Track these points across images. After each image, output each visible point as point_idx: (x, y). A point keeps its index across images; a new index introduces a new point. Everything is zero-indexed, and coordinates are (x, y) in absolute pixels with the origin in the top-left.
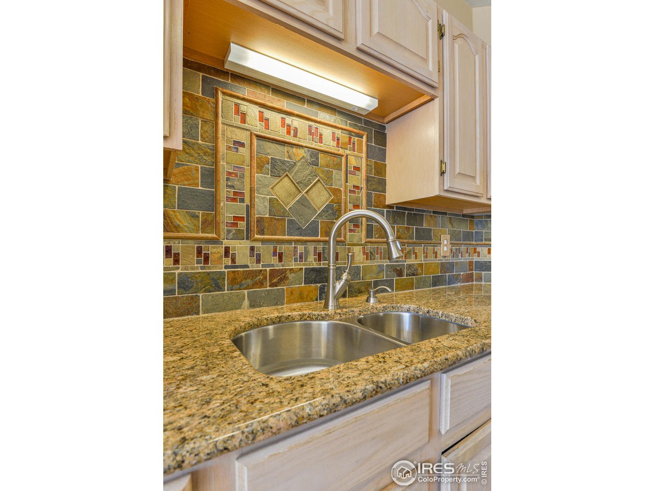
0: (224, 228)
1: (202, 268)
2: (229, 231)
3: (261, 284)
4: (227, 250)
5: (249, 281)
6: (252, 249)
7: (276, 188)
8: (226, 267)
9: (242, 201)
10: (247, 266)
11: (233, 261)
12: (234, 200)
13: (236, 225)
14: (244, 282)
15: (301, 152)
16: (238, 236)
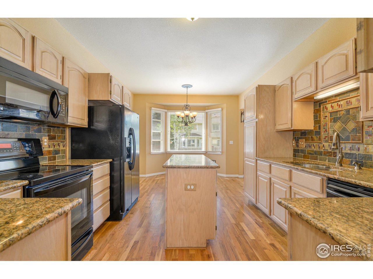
0: (323, 140)
1: (319, 150)
2: (324, 140)
3: (331, 156)
4: (324, 145)
5: (328, 154)
6: (329, 145)
7: (335, 126)
8: (323, 150)
9: (327, 132)
10: (328, 150)
11: (325, 148)
12: (325, 132)
13: (325, 139)
14: (327, 154)
15: (343, 112)
16: (326, 142)
